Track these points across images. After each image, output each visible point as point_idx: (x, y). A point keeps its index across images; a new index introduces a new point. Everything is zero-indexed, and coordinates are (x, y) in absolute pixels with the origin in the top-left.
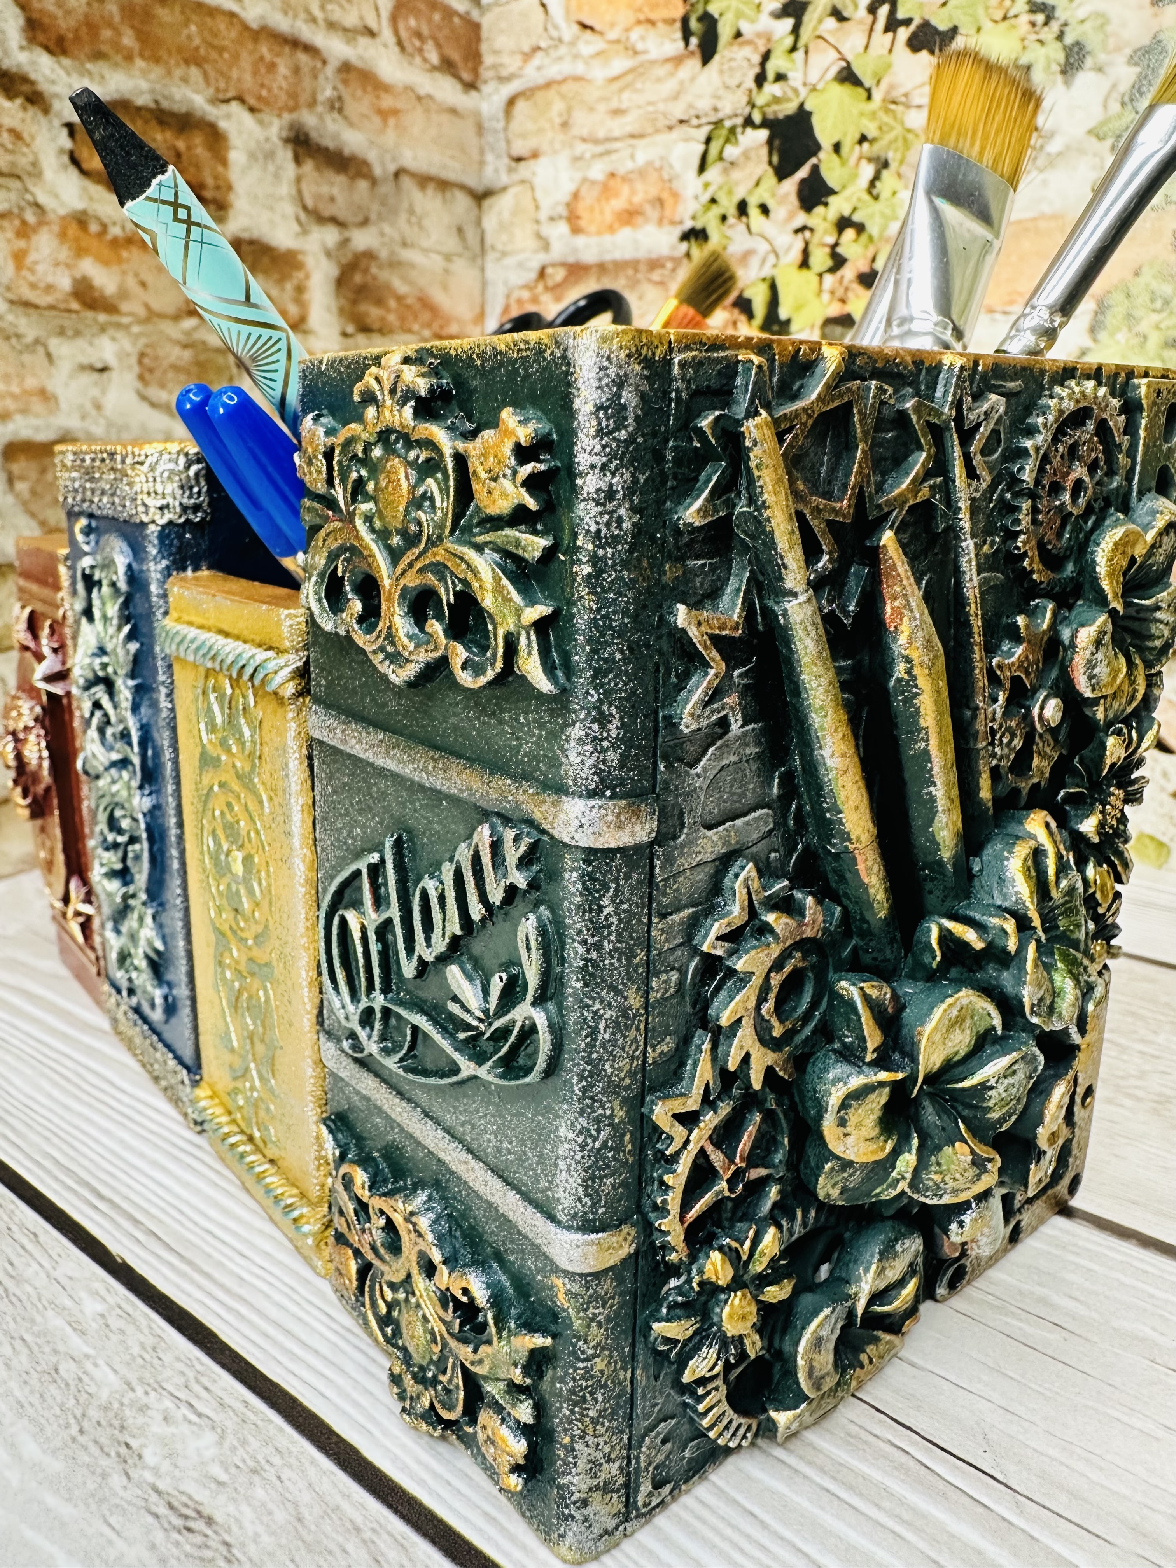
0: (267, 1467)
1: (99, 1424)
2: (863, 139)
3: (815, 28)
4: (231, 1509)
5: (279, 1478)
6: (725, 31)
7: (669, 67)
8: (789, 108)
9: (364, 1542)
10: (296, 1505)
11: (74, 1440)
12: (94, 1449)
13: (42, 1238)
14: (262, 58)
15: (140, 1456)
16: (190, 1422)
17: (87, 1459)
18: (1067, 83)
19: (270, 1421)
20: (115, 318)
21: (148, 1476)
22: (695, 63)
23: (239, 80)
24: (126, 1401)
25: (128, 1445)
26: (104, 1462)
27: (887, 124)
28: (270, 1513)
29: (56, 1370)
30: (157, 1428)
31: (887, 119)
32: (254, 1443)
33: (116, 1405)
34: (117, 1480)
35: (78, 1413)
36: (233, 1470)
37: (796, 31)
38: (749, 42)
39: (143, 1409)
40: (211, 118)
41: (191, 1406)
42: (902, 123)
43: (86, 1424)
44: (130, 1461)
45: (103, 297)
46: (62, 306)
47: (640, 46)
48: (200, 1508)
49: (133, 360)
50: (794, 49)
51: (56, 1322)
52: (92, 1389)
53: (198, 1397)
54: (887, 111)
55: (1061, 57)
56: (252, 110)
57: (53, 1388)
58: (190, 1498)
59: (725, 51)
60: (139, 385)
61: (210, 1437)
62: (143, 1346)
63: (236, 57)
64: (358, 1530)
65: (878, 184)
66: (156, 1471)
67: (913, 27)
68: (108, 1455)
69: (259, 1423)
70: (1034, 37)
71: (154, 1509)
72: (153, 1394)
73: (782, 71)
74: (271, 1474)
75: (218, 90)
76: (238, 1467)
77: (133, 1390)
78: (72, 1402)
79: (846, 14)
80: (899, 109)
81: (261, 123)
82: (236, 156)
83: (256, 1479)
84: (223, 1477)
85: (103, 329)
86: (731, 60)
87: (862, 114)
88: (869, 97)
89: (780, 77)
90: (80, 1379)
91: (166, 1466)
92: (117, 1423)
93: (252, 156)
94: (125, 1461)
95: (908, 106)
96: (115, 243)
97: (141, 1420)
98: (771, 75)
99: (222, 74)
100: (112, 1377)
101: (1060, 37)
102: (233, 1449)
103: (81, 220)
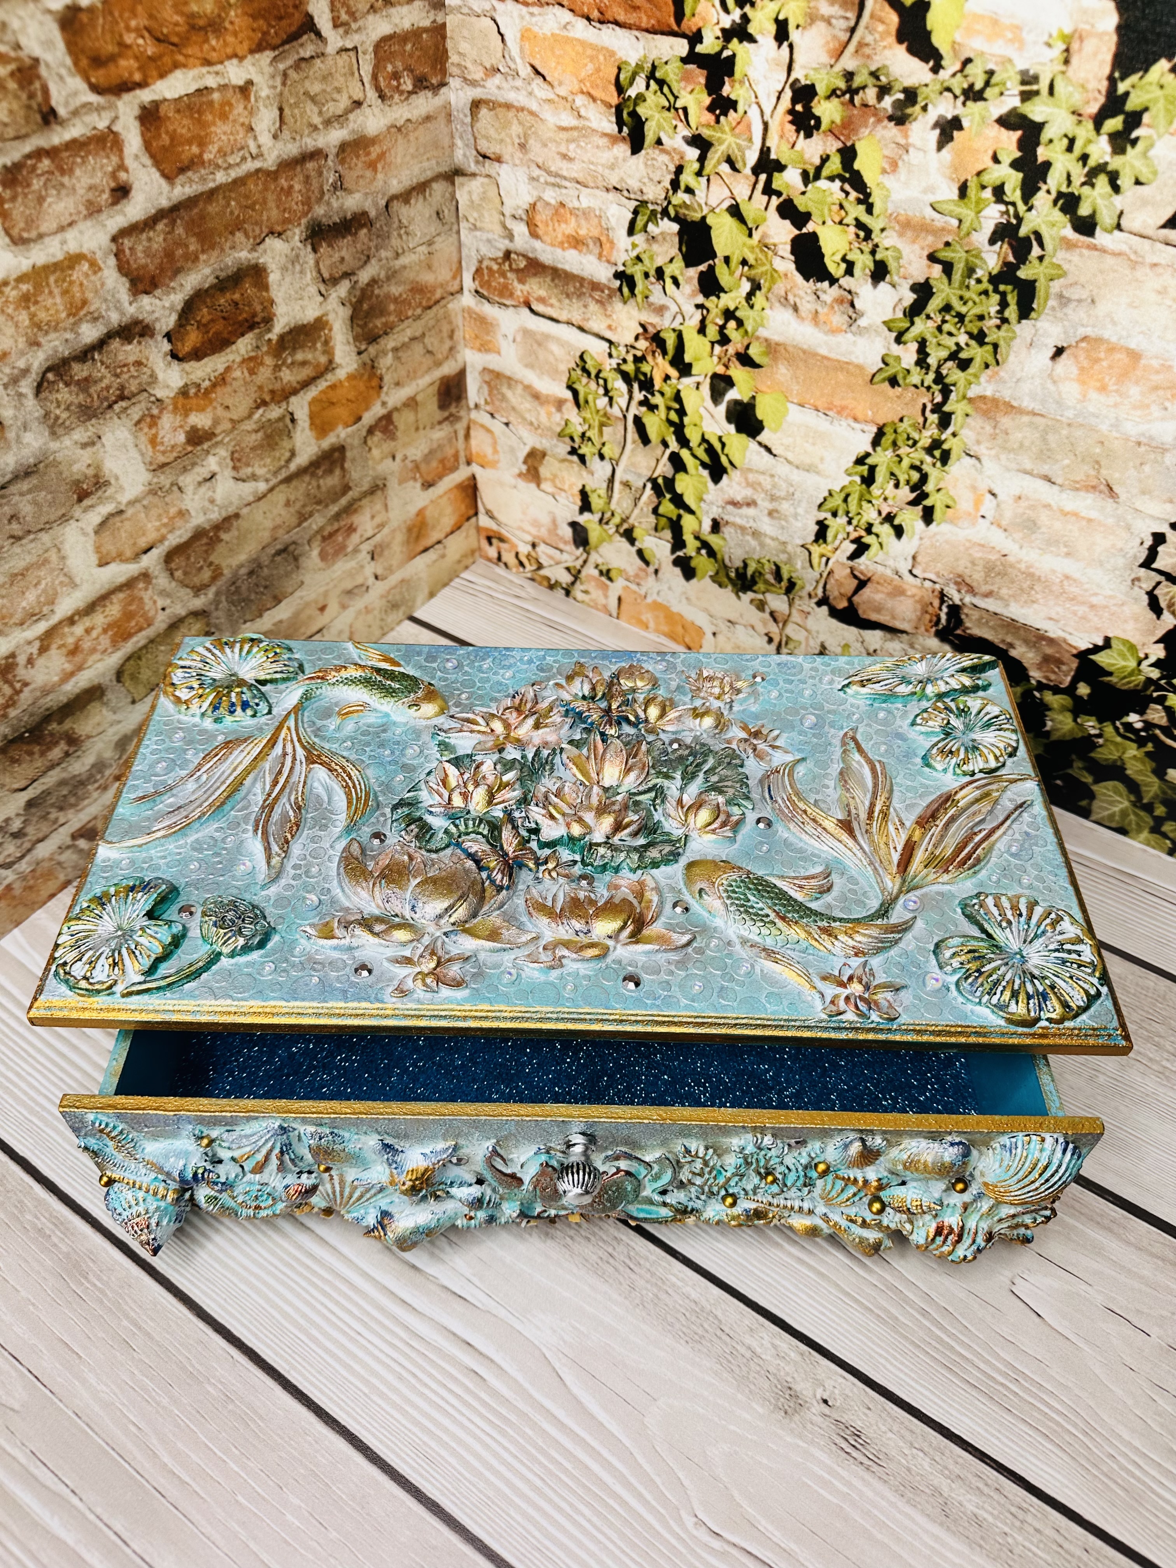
2: (745, 262)
3: (715, 167)
8: (695, 216)
14: (282, 189)
20: (214, 441)
23: (269, 218)
27: (760, 260)
37: (702, 159)
40: (253, 262)
42: (771, 263)
45: (206, 432)
46: (183, 453)
49: (228, 460)
50: (699, 174)
54: (762, 251)
56: (280, 234)
60: (234, 474)
63: (265, 202)
65: (752, 298)
67: (781, 199)
73: (691, 186)
75: (255, 238)
79: (737, 166)
80: (770, 253)
81: (286, 240)
85: (208, 452)
87: (744, 244)
88: (750, 235)
89: (690, 190)
95: (775, 253)
103: (184, 392)
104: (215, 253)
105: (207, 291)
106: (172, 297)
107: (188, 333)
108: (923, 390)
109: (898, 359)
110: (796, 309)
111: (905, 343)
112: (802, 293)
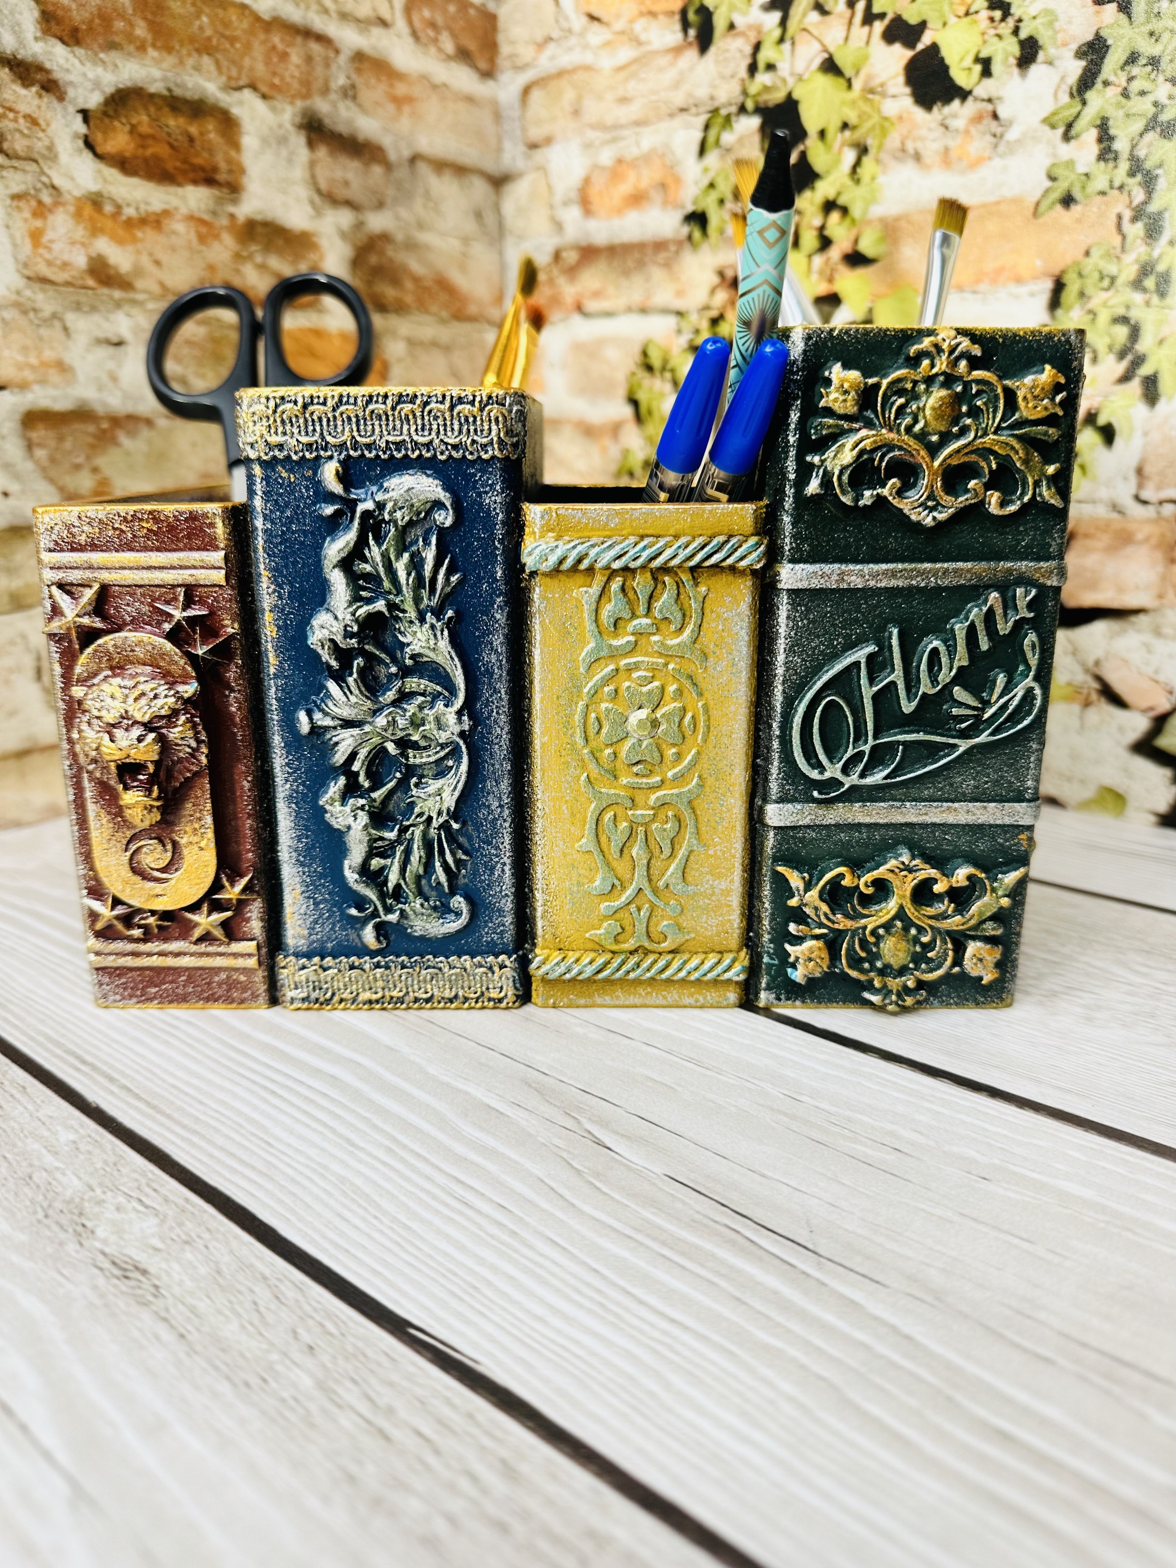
0: (197, 1240)
1: (62, 1211)
2: (845, 126)
3: (801, 21)
4: (164, 1265)
5: (206, 1247)
6: (719, 23)
7: (669, 57)
8: (778, 97)
9: (269, 1286)
10: (217, 1263)
11: (39, 1221)
12: (56, 1228)
13: (29, 1090)
14: (274, 48)
15: (93, 1232)
16: (138, 1211)
17: (48, 1233)
18: (1023, 75)
19: (205, 1211)
20: (132, 295)
21: (98, 1245)
22: (692, 54)
23: (251, 69)
24: (86, 1197)
25: (84, 1225)
26: (62, 1236)
27: (865, 113)
28: (195, 1268)
29: (30, 1178)
30: (110, 1213)
31: (866, 108)
32: (189, 1225)
33: (77, 1200)
34: (72, 1247)
35: (45, 1204)
36: (169, 1242)
37: (783, 23)
38: (742, 34)
39: (100, 1203)
40: (222, 105)
41: (140, 1201)
42: (879, 111)
43: (50, 1212)
44: (84, 1235)
45: (118, 274)
46: (80, 282)
47: (643, 37)
48: (138, 1265)
49: (148, 335)
50: (781, 40)
51: (34, 1146)
52: (59, 1189)
53: (147, 1195)
54: (867, 100)
55: (1016, 50)
56: (264, 97)
57: (26, 1190)
58: (131, 1258)
59: (721, 43)
61: (154, 1221)
62: (106, 1162)
63: (248, 47)
64: (265, 1278)
65: (858, 170)
66: (105, 1242)
67: (886, 21)
68: (66, 1231)
69: (196, 1212)
70: (992, 32)
71: (100, 1264)
72: (109, 1194)
73: (772, 61)
74: (200, 1244)
75: (230, 78)
76: (173, 1240)
77: (93, 1190)
78: (41, 1197)
79: (827, 8)
80: (876, 98)
81: (273, 109)
82: (249, 141)
83: (187, 1248)
84: (160, 1245)
85: (118, 305)
86: (727, 51)
87: (843, 103)
88: (850, 85)
89: (770, 67)
90: (50, 1184)
91: (113, 1238)
92: (76, 1211)
93: (265, 141)
94: (80, 1235)
95: (884, 95)
96: (130, 223)
97: (96, 1209)
98: (761, 65)
99: (233, 62)
100: (76, 1182)
101: (1016, 31)
102: (171, 1229)
103: (96, 201)
104: (170, 60)
105: (152, 96)
106: (100, 70)
107: (114, 129)
108: (1116, 192)
109: (1070, 164)
110: (917, 157)
111: (1077, 136)
112: (923, 132)
